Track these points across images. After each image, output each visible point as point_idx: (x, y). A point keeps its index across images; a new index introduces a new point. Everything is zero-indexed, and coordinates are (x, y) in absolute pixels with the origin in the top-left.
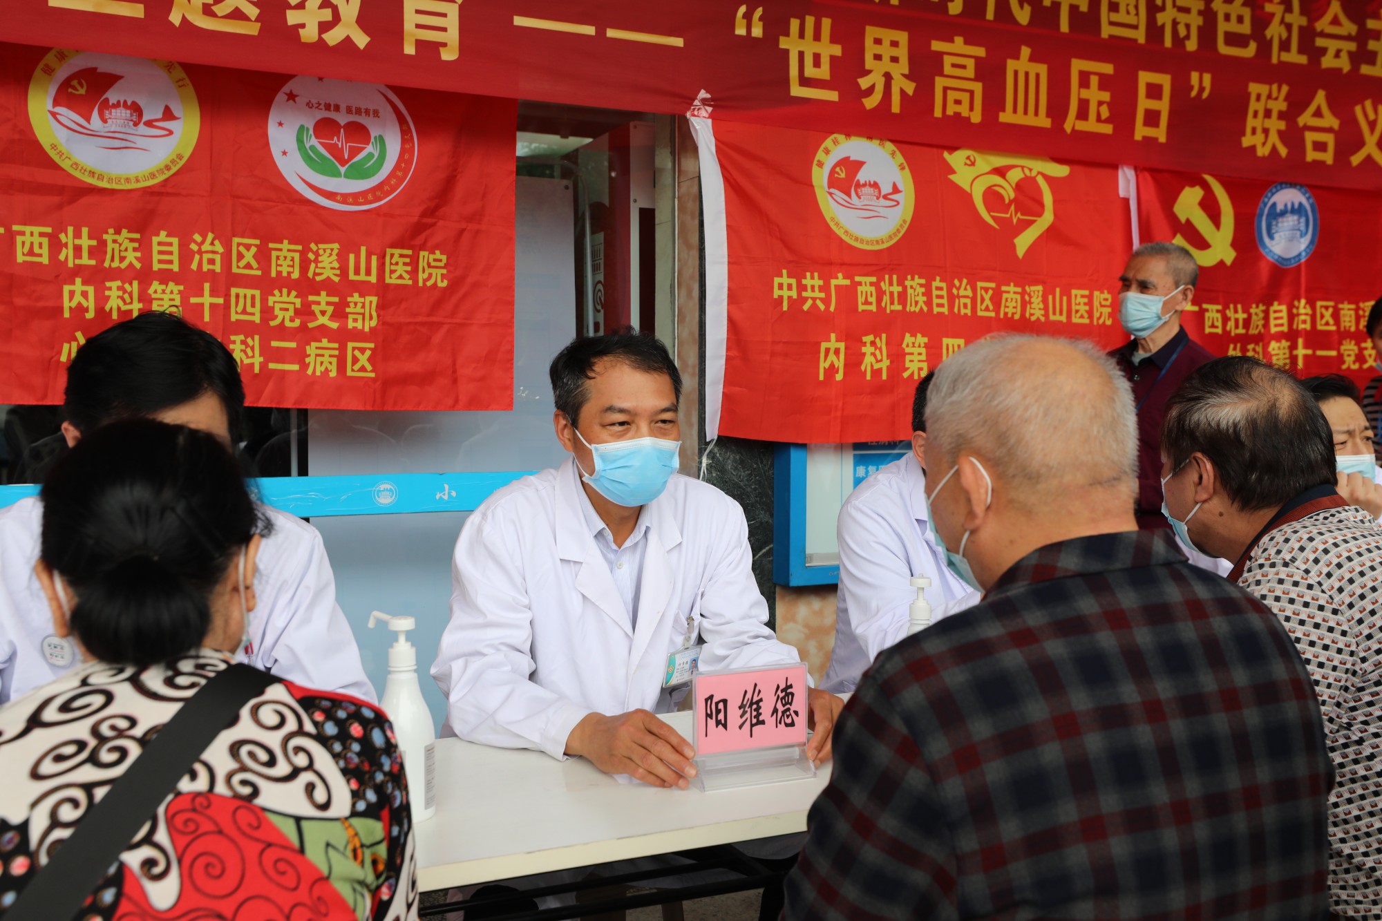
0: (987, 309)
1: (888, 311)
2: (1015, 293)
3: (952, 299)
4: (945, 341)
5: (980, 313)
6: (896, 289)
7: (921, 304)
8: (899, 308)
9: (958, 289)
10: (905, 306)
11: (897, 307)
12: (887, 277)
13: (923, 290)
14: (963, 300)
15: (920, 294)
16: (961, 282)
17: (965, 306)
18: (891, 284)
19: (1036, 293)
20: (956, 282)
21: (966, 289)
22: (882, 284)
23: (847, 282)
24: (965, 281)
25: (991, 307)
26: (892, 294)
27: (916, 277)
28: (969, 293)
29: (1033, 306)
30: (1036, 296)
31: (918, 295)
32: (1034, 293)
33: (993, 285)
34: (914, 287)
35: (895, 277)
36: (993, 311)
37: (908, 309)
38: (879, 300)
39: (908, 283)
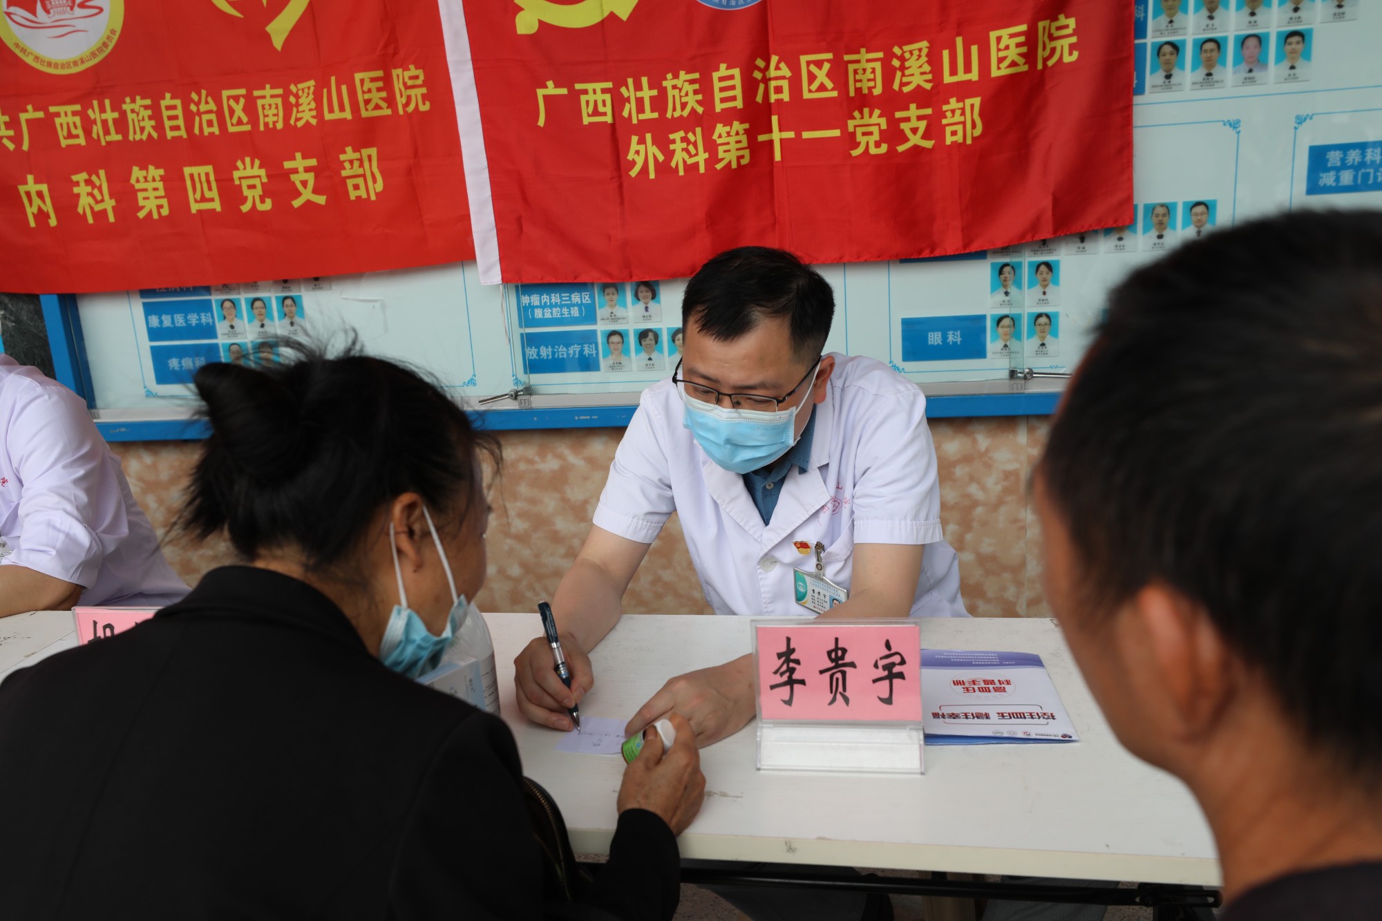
0: (240, 122)
1: (103, 143)
2: (272, 96)
3: (189, 117)
4: (187, 171)
5: (231, 129)
6: (110, 116)
7: (149, 129)
8: (119, 137)
9: (198, 104)
10: (126, 135)
11: (115, 137)
12: (95, 103)
13: (149, 112)
14: (205, 117)
15: (146, 118)
16: (199, 95)
17: (210, 123)
18: (103, 110)
19: (306, 90)
20: (194, 96)
21: (207, 103)
22: (90, 112)
23: (40, 115)
24: (204, 93)
25: (245, 119)
26: (105, 122)
27: (138, 98)
28: (212, 106)
29: (301, 109)
30: (305, 95)
31: (143, 119)
32: (303, 92)
33: (243, 91)
34: (137, 110)
35: (107, 102)
36: (247, 123)
37: (131, 138)
38: (88, 132)
39: (127, 107)
